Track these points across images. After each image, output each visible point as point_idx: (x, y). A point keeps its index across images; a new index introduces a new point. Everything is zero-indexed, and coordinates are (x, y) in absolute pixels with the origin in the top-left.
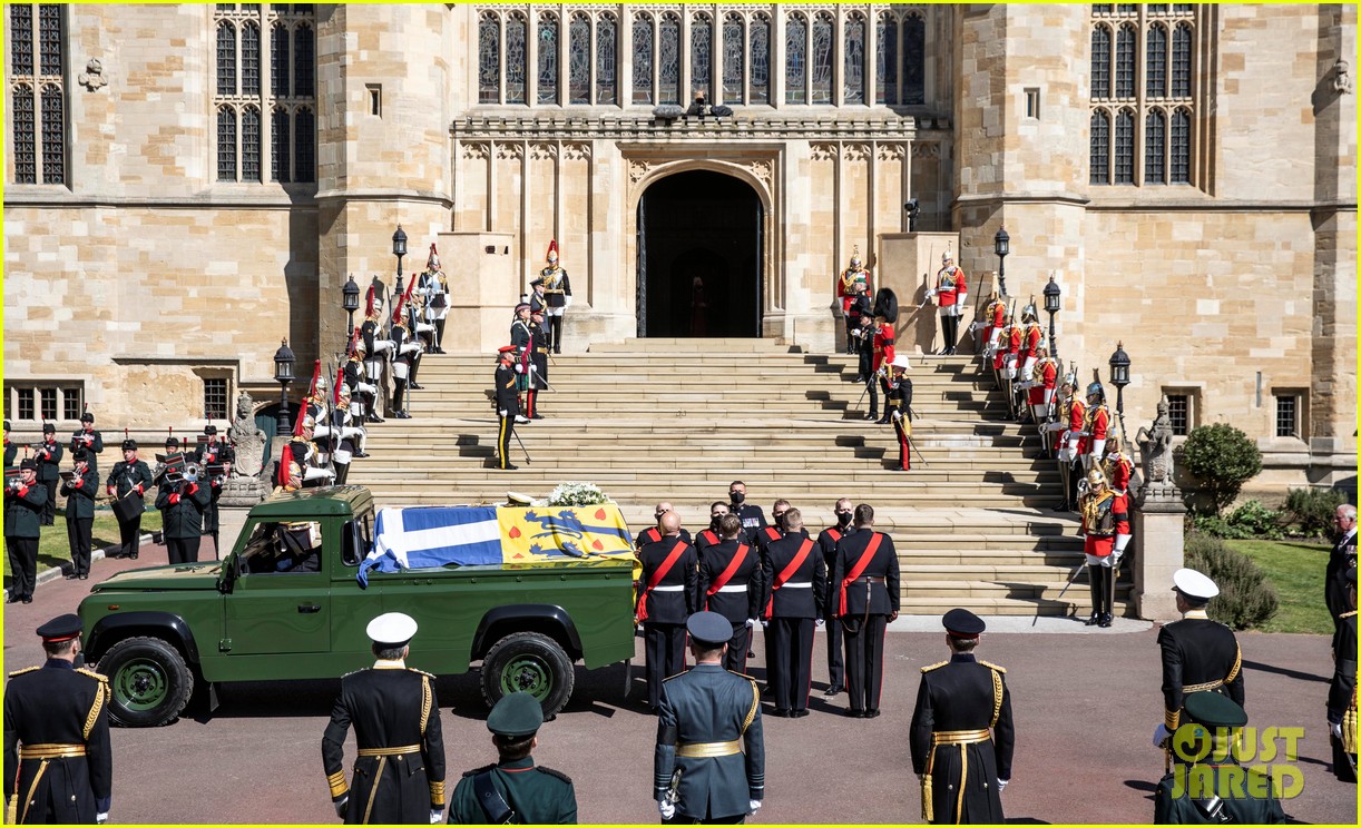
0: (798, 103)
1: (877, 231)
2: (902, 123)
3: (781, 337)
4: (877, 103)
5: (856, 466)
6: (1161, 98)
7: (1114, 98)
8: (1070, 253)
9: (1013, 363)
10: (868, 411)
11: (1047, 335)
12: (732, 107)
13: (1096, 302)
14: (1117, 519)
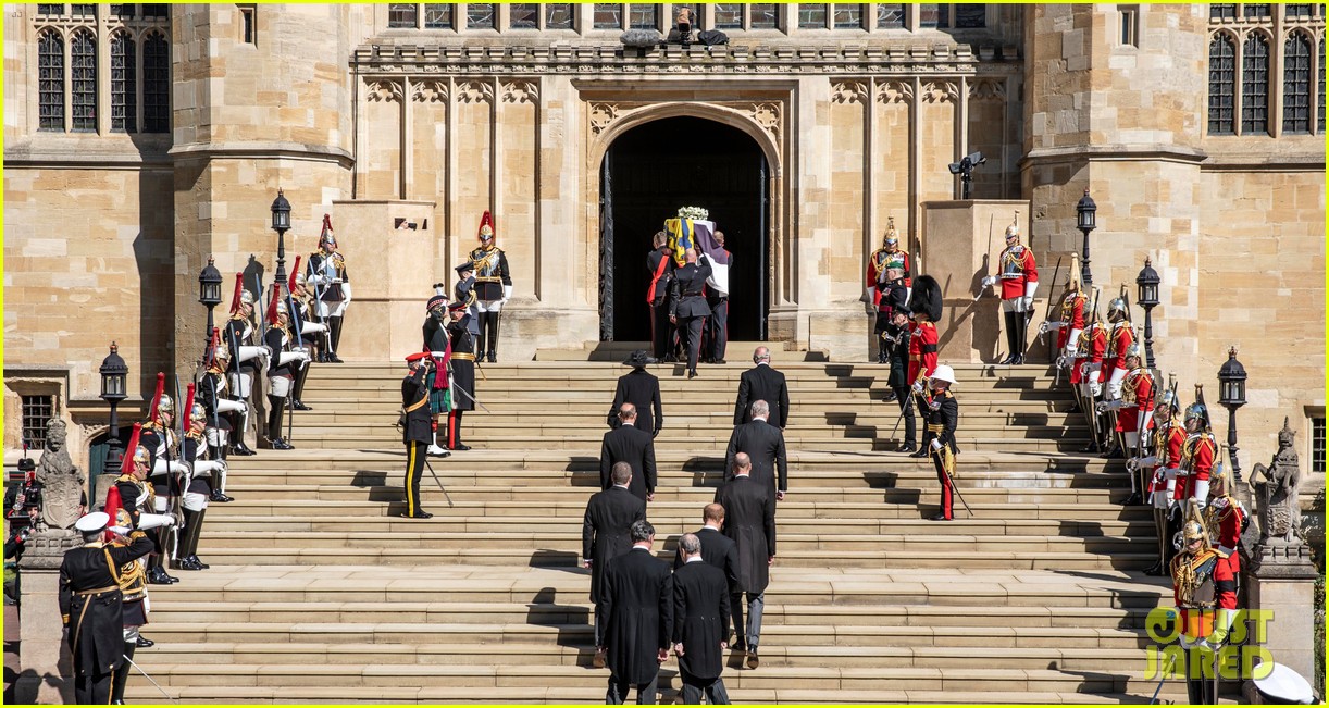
0: (816, 27)
1: (921, 197)
2: (955, 52)
3: (791, 340)
4: (922, 25)
5: (883, 514)
6: (1307, 18)
7: (1242, 18)
8: (1180, 227)
9: (1095, 375)
10: (903, 440)
11: (1142, 339)
12: (727, 32)
13: (1216, 292)
14: (1220, 589)
